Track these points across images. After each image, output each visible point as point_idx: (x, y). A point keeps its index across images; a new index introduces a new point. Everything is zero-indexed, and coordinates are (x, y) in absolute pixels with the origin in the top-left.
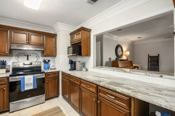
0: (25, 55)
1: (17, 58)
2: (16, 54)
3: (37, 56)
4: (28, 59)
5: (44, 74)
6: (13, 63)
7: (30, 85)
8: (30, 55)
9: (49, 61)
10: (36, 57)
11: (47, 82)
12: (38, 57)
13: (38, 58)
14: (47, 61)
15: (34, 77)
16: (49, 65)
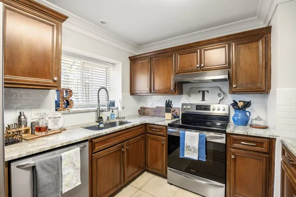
0: (199, 91)
1: (188, 97)
2: (188, 90)
3: (221, 92)
4: (203, 99)
5: (224, 135)
6: (183, 105)
7: (193, 150)
8: (208, 91)
9: (247, 104)
10: (219, 95)
11: (233, 157)
12: (222, 94)
13: (222, 96)
14: (240, 104)
15: (200, 137)
16: (248, 114)
